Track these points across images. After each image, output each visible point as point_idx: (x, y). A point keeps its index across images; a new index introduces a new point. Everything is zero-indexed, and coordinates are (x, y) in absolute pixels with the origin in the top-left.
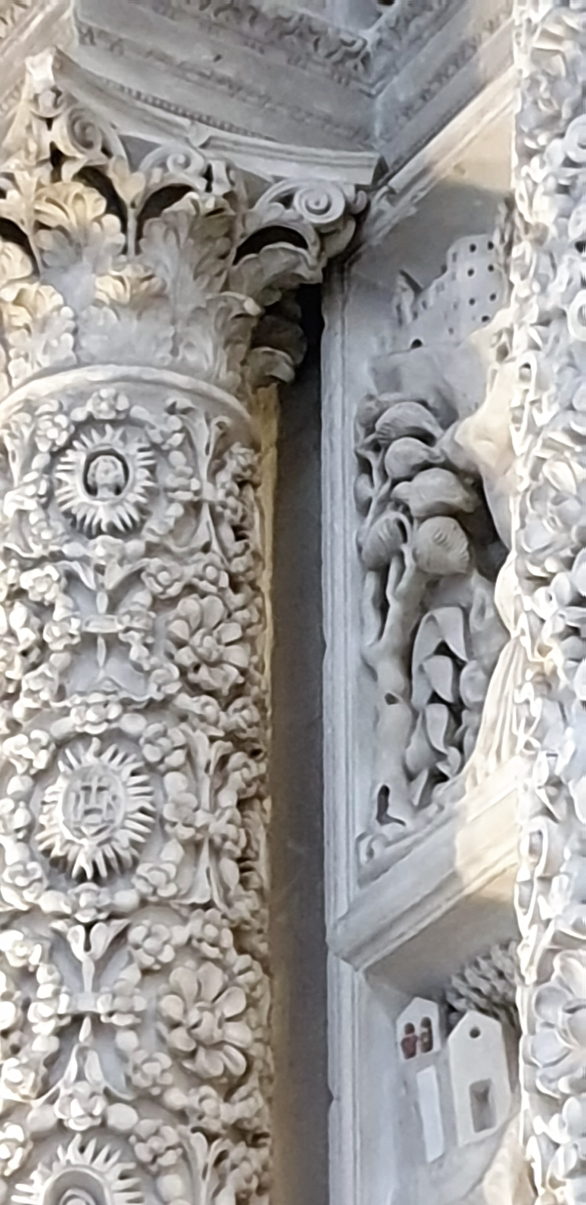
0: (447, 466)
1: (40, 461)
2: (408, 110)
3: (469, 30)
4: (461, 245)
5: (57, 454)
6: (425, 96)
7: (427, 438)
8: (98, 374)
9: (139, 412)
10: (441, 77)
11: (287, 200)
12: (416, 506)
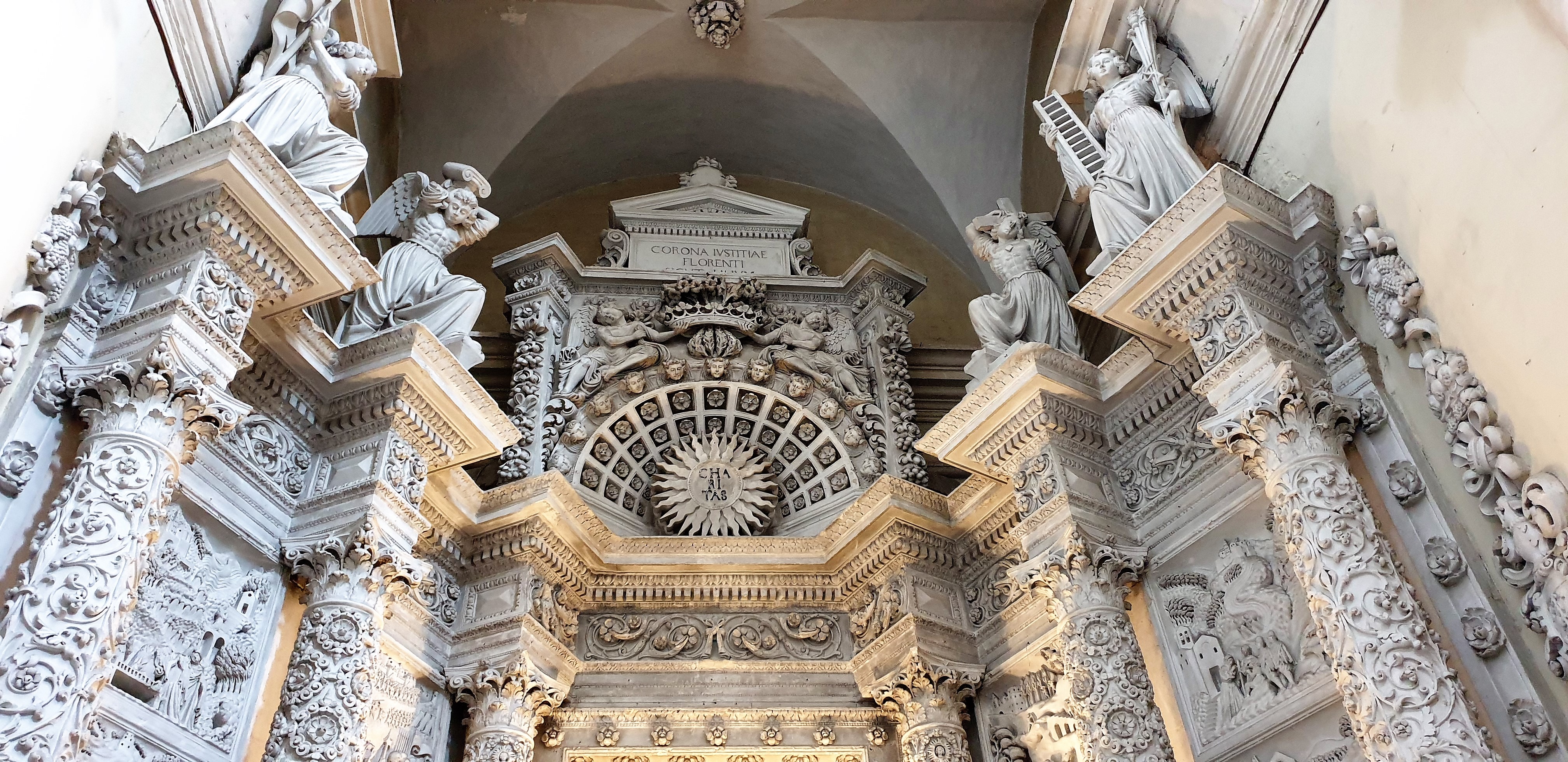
0: (1016, 746)
1: (922, 748)
2: (988, 652)
3: (1004, 635)
4: (1011, 689)
5: (927, 745)
6: (993, 649)
7: (1010, 738)
8: (934, 725)
9: (945, 734)
10: (997, 646)
11: (966, 677)
12: (1012, 756)
